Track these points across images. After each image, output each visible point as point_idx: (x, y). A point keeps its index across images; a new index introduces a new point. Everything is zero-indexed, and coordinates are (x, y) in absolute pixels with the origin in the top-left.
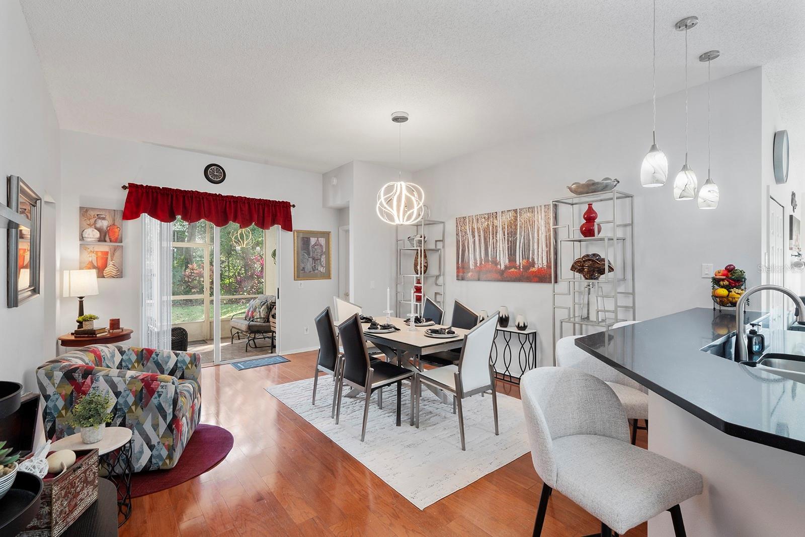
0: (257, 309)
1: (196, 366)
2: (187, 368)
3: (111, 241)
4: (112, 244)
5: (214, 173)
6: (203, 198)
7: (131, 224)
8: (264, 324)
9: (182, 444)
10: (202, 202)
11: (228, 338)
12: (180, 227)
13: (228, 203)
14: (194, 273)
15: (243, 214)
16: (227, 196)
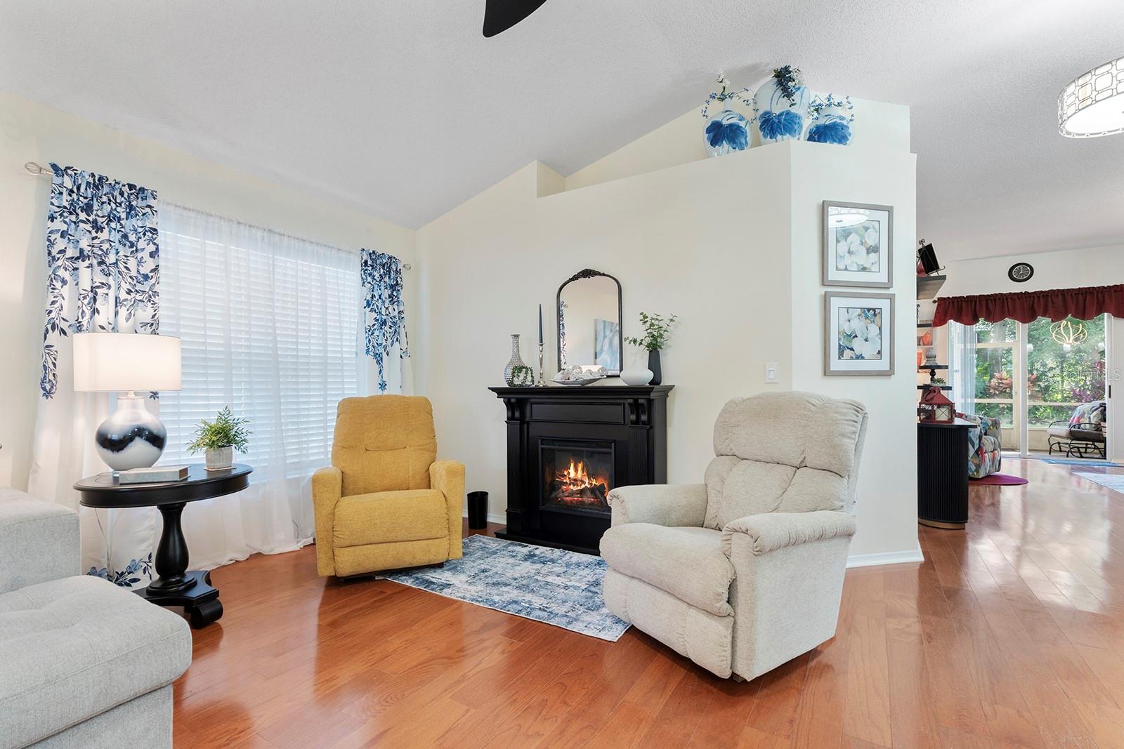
0: (1086, 415)
1: (996, 428)
2: (990, 429)
3: (924, 345)
4: (926, 347)
5: (1020, 272)
6: (1007, 299)
7: (939, 330)
8: (1096, 432)
9: (986, 470)
10: (1006, 304)
11: (1046, 451)
12: (982, 327)
13: (1036, 299)
14: (1002, 383)
15: (1055, 307)
16: (1035, 292)
